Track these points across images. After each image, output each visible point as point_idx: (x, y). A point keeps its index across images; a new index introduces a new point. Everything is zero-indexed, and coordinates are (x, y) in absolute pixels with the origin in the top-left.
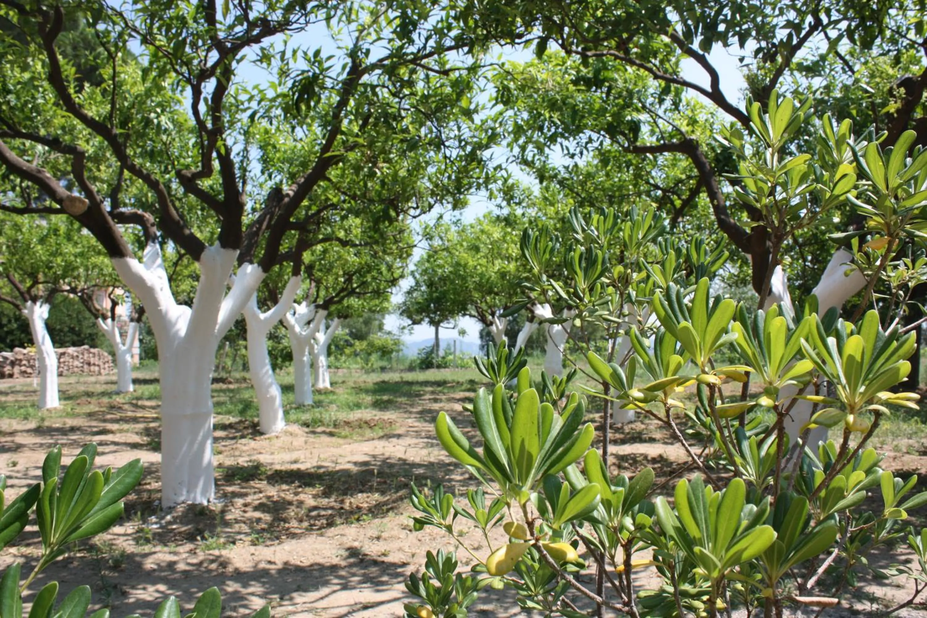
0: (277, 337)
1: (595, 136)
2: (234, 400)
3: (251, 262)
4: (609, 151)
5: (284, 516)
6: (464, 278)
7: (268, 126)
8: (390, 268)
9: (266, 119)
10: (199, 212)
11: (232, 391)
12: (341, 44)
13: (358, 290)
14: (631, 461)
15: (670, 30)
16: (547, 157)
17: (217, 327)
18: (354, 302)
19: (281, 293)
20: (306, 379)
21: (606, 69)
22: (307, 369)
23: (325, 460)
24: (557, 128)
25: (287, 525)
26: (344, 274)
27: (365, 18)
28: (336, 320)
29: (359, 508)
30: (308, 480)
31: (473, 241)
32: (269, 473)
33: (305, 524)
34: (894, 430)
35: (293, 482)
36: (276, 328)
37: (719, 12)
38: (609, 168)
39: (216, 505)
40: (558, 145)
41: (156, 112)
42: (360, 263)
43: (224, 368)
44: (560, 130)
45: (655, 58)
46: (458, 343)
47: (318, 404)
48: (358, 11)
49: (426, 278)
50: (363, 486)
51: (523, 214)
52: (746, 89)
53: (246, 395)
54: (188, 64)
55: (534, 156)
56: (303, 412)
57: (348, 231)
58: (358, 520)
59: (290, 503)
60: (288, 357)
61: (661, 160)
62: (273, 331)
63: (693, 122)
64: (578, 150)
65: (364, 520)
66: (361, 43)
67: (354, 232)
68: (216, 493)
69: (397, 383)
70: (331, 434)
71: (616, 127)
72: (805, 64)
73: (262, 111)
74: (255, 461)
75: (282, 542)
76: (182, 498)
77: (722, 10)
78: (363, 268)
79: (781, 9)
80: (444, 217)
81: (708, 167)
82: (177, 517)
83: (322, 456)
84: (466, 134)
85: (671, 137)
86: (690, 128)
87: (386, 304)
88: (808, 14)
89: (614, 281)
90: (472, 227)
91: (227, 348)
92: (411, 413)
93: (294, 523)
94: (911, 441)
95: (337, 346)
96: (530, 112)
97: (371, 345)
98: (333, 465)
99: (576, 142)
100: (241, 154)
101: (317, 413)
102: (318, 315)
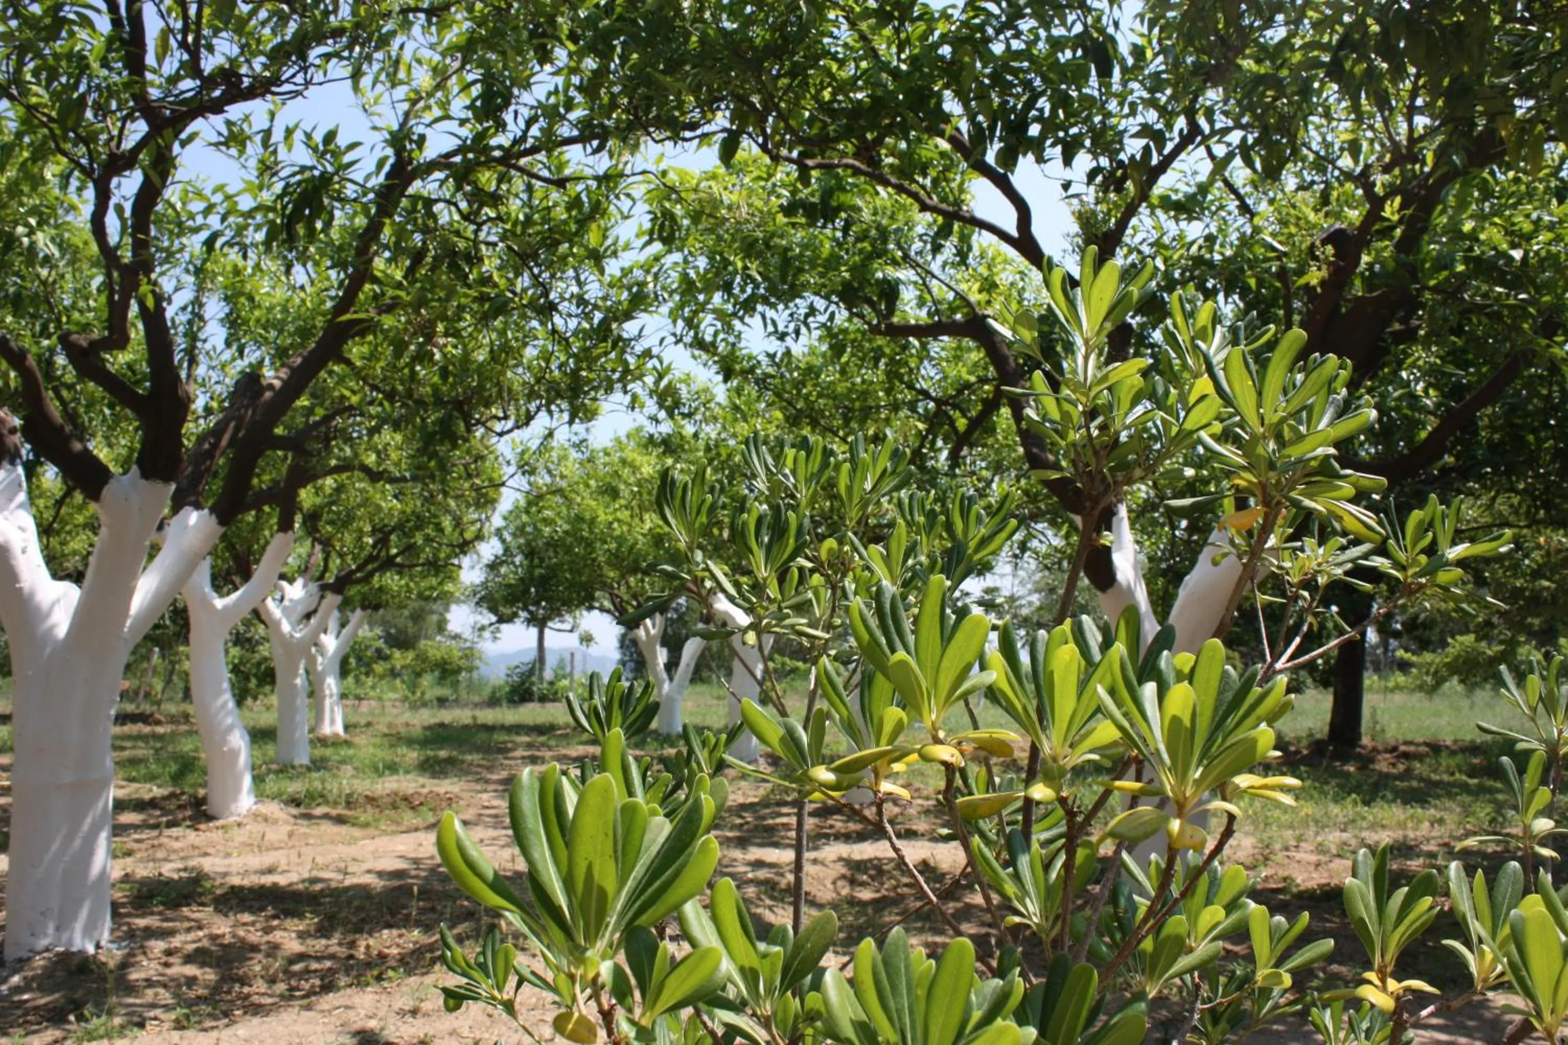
0: (249, 640)
1: (820, 304)
2: (164, 754)
3: (198, 506)
4: (845, 331)
5: (241, 972)
6: (589, 544)
7: (241, 263)
8: (458, 523)
9: (236, 248)
10: (107, 411)
11: (160, 738)
12: (379, 123)
13: (399, 560)
14: (872, 872)
15: (949, 130)
16: (738, 336)
17: (128, 623)
18: (392, 581)
19: (257, 562)
20: (298, 718)
21: (843, 190)
22: (302, 701)
23: (326, 867)
24: (757, 286)
25: (246, 990)
26: (374, 532)
27: (423, 79)
28: (359, 612)
29: (382, 957)
30: (290, 905)
31: (608, 479)
32: (219, 892)
33: (281, 987)
34: (1318, 816)
35: (262, 909)
36: (247, 623)
37: (1030, 104)
38: (844, 359)
39: (112, 955)
40: (758, 317)
41: (26, 225)
42: (404, 512)
43: (147, 695)
44: (762, 291)
45: (925, 175)
46: (578, 657)
47: (318, 764)
48: (410, 66)
49: (522, 541)
50: (393, 915)
51: (696, 435)
52: (1077, 235)
53: (186, 746)
54: (88, 140)
55: (716, 334)
56: (291, 779)
57: (382, 455)
58: (379, 978)
59: (255, 948)
60: (268, 677)
61: (935, 348)
62: (242, 629)
63: (989, 286)
64: (792, 326)
65: (390, 979)
66: (412, 122)
67: (394, 456)
68: (112, 931)
69: (466, 727)
70: (340, 820)
71: (857, 290)
72: (1174, 197)
73: (229, 233)
74: (193, 869)
75: (235, 1022)
76: (44, 942)
77: (1036, 101)
78: (408, 521)
79: (1133, 106)
80: (557, 434)
81: (1013, 364)
82: (33, 978)
83: (320, 860)
84: (594, 291)
85: (953, 310)
86: (983, 297)
87: (449, 587)
88: (1178, 114)
89: (822, 564)
90: (607, 454)
91: (156, 658)
92: (487, 781)
93: (260, 986)
94: (1345, 836)
95: (359, 659)
96: (711, 259)
97: (422, 657)
98: (341, 877)
99: (788, 312)
100: (190, 309)
101: (315, 781)
102: (325, 603)
